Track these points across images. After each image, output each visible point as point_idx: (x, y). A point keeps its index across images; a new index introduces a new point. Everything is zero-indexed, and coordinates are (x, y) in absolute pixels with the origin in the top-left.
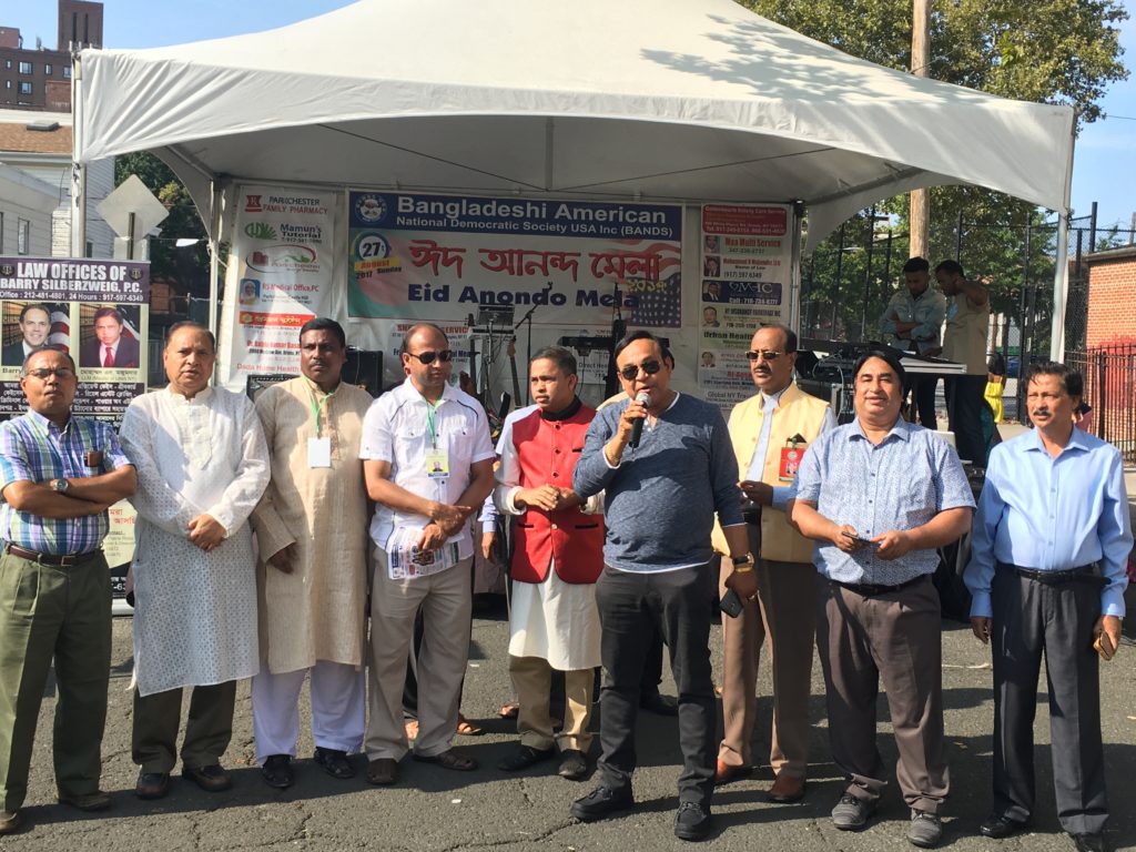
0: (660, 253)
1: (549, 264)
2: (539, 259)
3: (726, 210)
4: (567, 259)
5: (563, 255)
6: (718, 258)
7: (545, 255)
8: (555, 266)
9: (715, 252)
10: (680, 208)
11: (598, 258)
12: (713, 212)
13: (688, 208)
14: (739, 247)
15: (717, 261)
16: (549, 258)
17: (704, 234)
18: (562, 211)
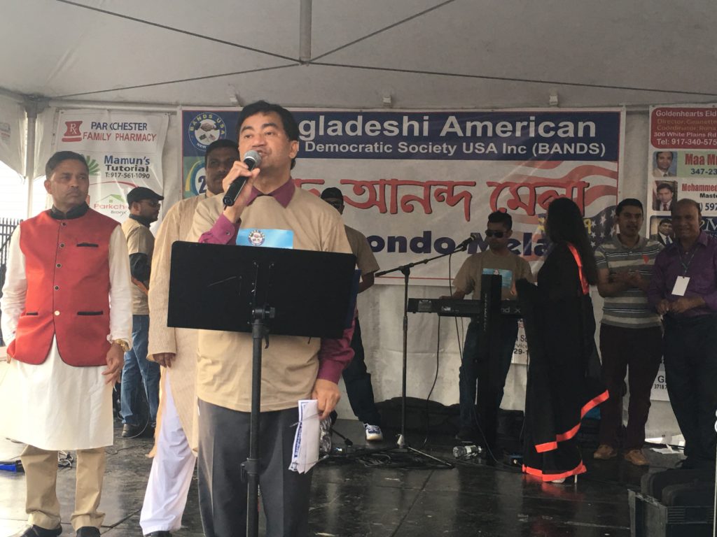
0: (587, 179)
1: (433, 198)
2: (419, 192)
3: (687, 114)
4: (458, 190)
5: (452, 185)
6: (675, 183)
7: (428, 186)
8: (440, 199)
9: (670, 175)
10: (618, 114)
11: (500, 188)
12: (666, 118)
13: (628, 113)
14: (706, 167)
15: (673, 188)
16: (433, 189)
17: (653, 150)
18: (451, 126)
